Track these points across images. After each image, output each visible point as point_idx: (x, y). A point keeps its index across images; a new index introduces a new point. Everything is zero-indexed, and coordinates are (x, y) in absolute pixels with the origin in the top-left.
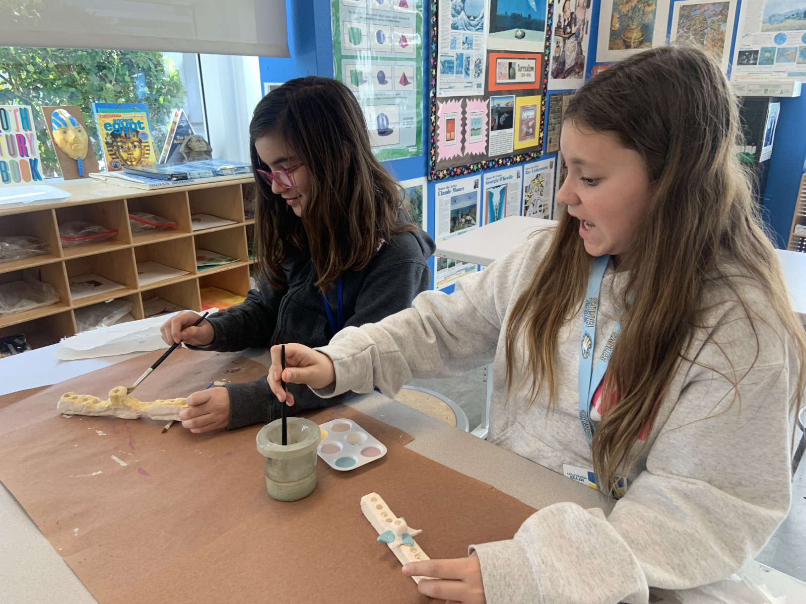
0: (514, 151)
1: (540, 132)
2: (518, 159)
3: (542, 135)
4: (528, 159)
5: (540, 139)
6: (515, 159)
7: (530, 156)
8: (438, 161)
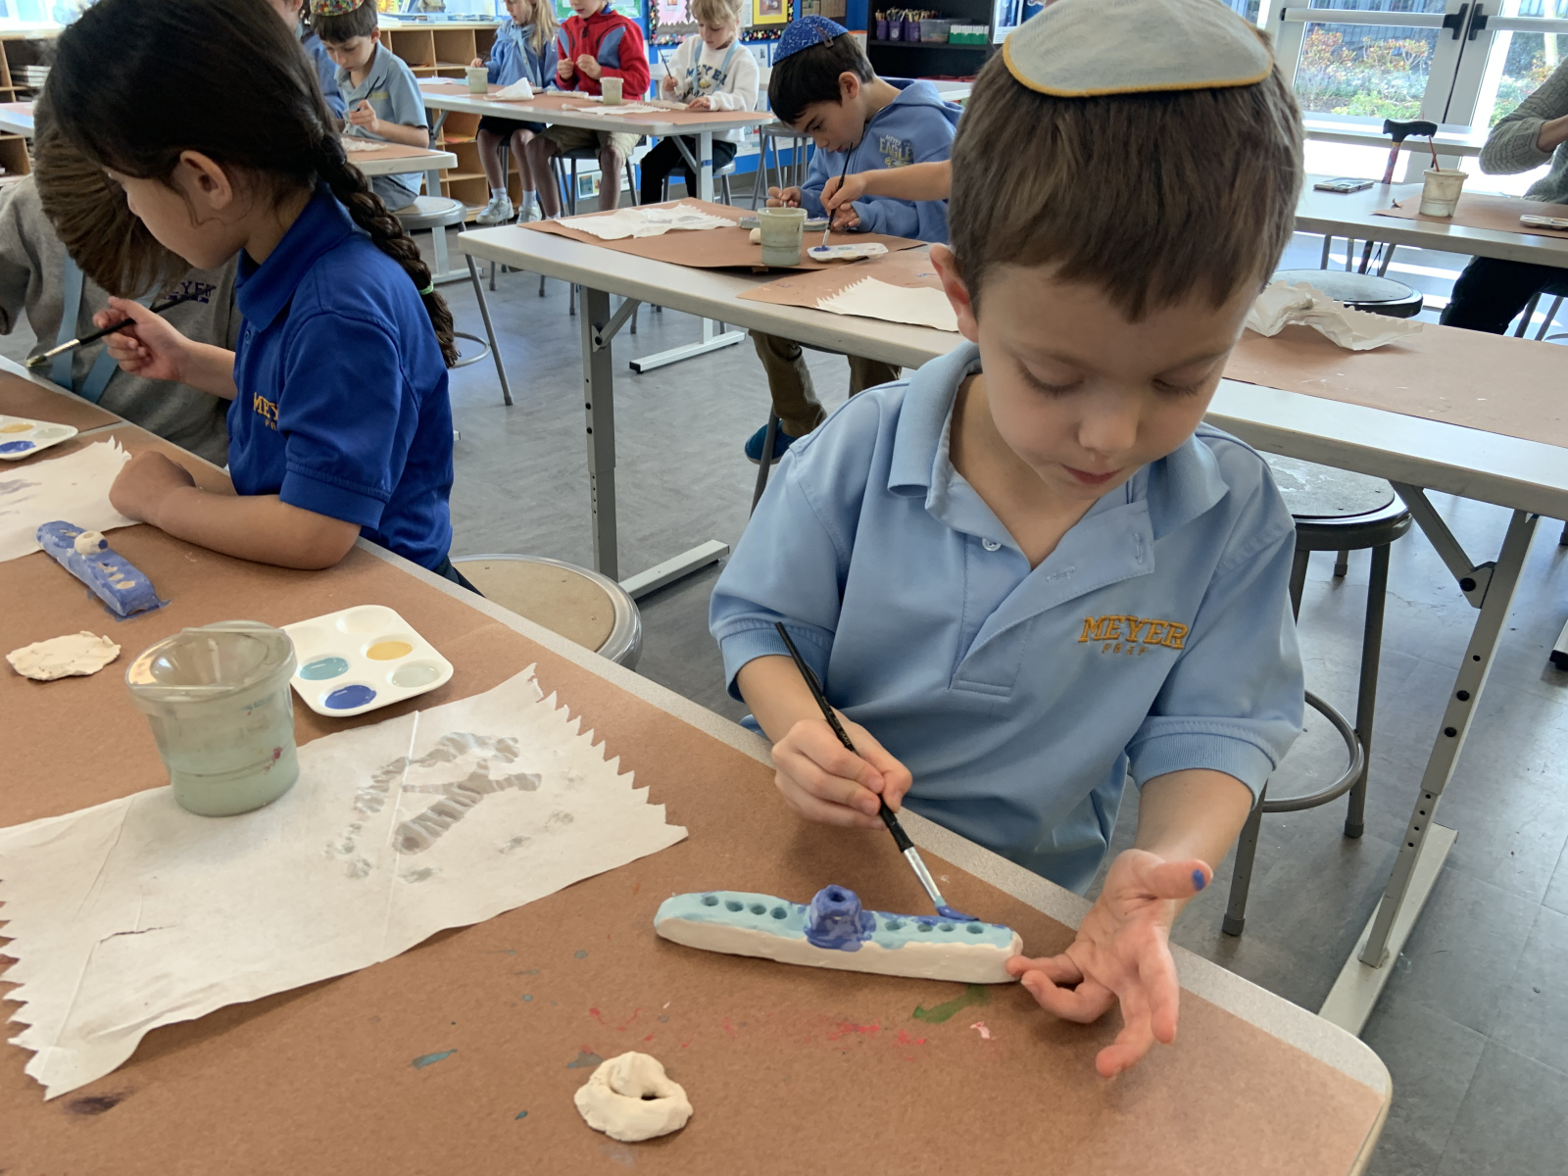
0: (754, 26)
1: (788, 7)
2: (760, 35)
3: (791, 11)
4: (773, 37)
5: (789, 15)
6: (755, 35)
7: (775, 34)
8: (659, 25)
